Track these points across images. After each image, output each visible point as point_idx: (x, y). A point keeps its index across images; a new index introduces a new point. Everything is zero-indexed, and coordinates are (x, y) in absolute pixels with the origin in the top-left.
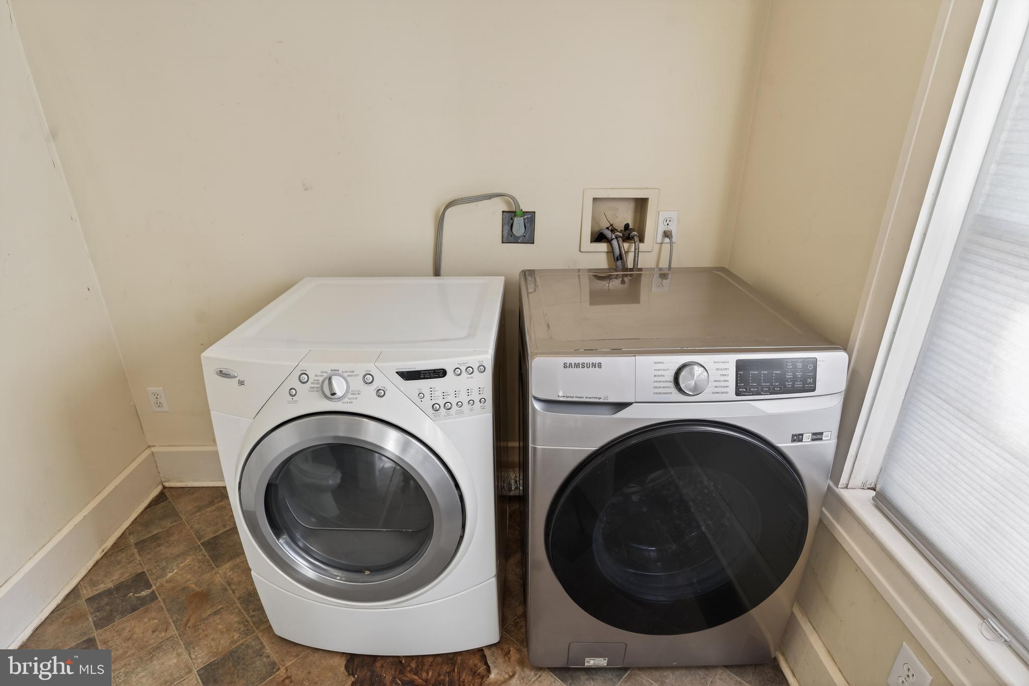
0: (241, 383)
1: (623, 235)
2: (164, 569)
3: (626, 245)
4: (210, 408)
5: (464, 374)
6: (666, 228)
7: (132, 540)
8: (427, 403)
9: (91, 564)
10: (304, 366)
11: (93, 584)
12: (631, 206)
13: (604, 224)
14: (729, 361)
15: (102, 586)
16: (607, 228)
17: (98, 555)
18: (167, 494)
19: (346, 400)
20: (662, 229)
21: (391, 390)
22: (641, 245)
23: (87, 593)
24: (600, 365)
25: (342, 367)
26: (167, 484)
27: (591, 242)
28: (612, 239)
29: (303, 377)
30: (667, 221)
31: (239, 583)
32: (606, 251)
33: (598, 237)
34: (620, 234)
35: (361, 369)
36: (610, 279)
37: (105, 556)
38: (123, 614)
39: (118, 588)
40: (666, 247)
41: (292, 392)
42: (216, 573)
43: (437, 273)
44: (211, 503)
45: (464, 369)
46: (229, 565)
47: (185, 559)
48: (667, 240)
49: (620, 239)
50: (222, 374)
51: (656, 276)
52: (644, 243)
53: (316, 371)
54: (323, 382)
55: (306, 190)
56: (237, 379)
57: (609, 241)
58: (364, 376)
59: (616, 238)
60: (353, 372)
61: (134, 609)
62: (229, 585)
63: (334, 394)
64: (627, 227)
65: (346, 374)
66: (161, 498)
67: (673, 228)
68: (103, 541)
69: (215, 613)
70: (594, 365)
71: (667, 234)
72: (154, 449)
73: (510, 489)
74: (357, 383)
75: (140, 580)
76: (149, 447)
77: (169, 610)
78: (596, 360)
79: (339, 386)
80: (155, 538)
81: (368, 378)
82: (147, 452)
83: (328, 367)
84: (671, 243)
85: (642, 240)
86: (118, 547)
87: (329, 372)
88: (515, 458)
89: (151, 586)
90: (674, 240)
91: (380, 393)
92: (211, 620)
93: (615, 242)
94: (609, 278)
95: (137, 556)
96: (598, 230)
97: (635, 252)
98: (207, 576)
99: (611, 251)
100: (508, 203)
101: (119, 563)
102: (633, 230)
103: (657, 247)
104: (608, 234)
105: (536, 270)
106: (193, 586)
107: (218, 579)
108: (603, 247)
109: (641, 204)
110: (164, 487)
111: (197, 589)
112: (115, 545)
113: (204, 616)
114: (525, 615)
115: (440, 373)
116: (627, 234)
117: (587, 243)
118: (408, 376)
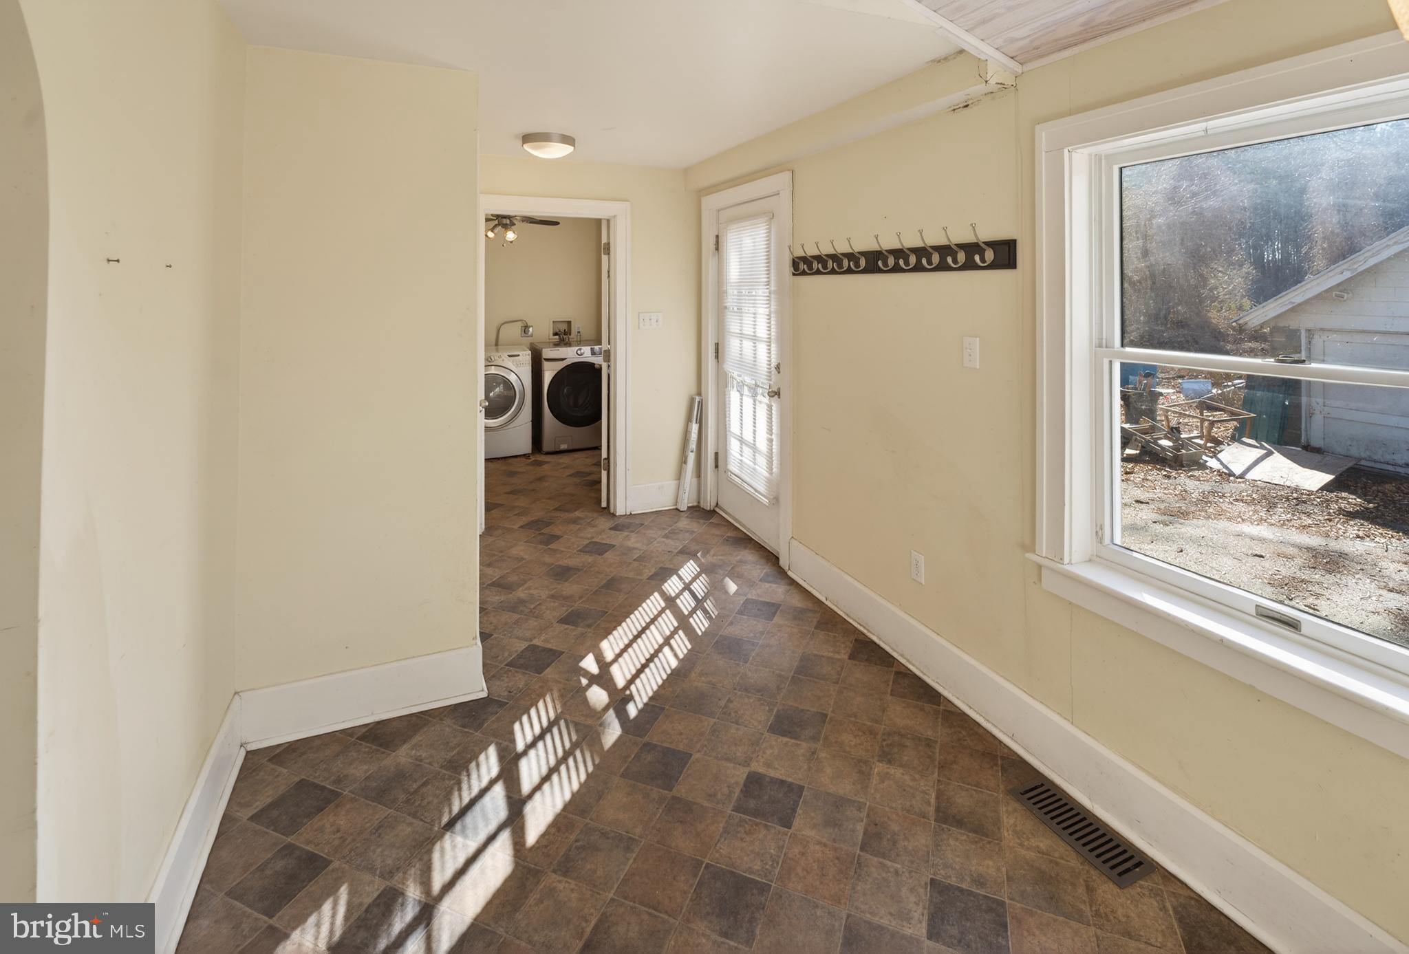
3: (565, 336)
12: (566, 324)
14: (589, 348)
16: (558, 331)
20: (577, 330)
24: (558, 350)
27: (553, 334)
30: (579, 328)
33: (555, 334)
40: (579, 336)
57: (559, 335)
59: (562, 334)
64: (565, 330)
67: (580, 330)
70: (556, 350)
71: (579, 332)
85: (570, 335)
90: (581, 334)
97: (568, 339)
99: (560, 339)
100: (523, 323)
103: (576, 336)
108: (557, 337)
109: (569, 323)
115: (518, 355)
116: (565, 333)
117: (552, 337)
118: (509, 356)
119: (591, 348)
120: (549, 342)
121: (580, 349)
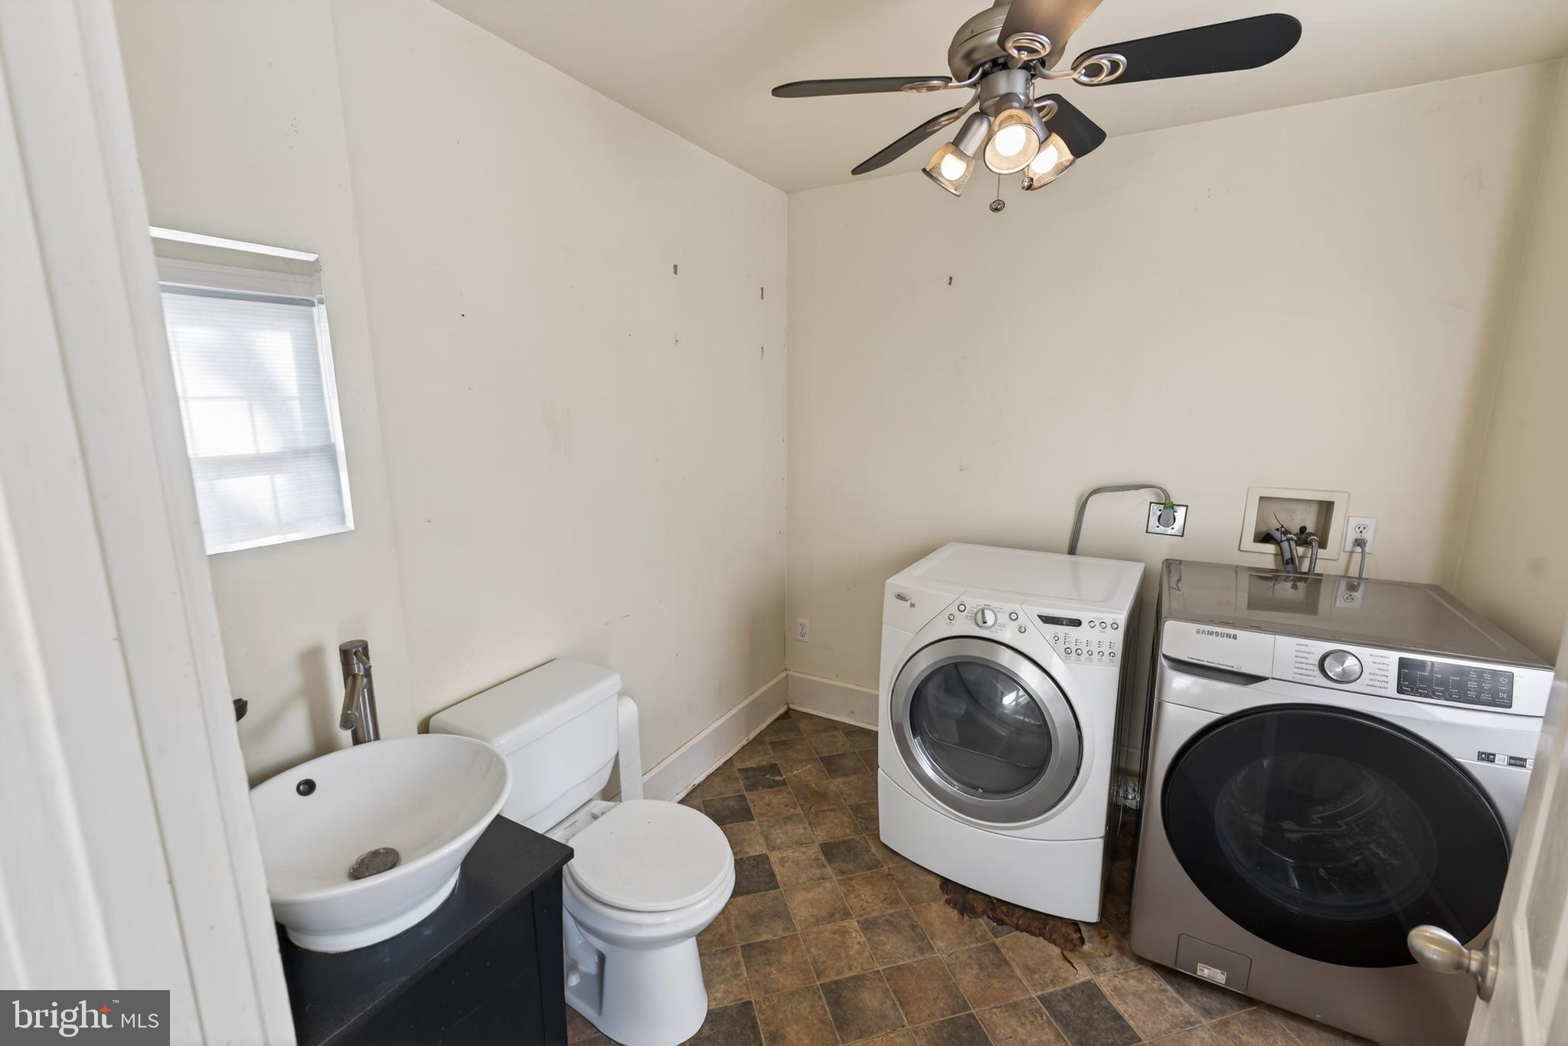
0: (912, 605)
1: (1299, 538)
2: (791, 766)
3: (1300, 550)
4: (884, 621)
5: (1098, 627)
6: (1358, 536)
7: (767, 739)
8: (1061, 646)
9: (740, 746)
10: (964, 599)
11: (743, 760)
12: (1314, 509)
13: (1274, 524)
14: (1391, 659)
15: (747, 764)
16: (1278, 530)
17: (745, 742)
18: (790, 712)
19: (993, 629)
20: (1352, 536)
21: (1031, 629)
22: (1321, 551)
23: (739, 765)
24: (1235, 637)
25: (994, 604)
26: (791, 706)
27: (1254, 541)
28: (1282, 541)
29: (962, 607)
30: (1361, 529)
31: (850, 795)
32: (1274, 552)
33: (1265, 538)
34: (1295, 538)
35: (1009, 607)
36: (1276, 581)
37: (750, 743)
38: (764, 787)
39: (760, 768)
40: (1357, 557)
41: (951, 618)
42: (831, 782)
43: (1072, 550)
44: (826, 730)
45: (1097, 623)
46: (840, 780)
47: (806, 765)
48: (1359, 549)
49: (1293, 544)
50: (900, 597)
51: (1343, 584)
52: (1326, 549)
53: (973, 603)
54: (977, 613)
55: (962, 470)
56: (909, 602)
57: (1278, 543)
58: (1011, 614)
59: (1288, 540)
60: (1001, 609)
61: (771, 787)
62: (841, 794)
63: (985, 623)
64: (1303, 529)
65: (995, 610)
66: (787, 715)
67: (1367, 536)
68: (749, 732)
69: (832, 810)
70: (1229, 636)
71: (1360, 543)
72: (790, 673)
73: (1126, 798)
74: (1003, 618)
75: (774, 769)
76: (786, 670)
77: (796, 796)
78: (1232, 632)
79: (990, 618)
80: (784, 743)
81: (1013, 617)
82: (783, 674)
83: (982, 603)
84: (1363, 553)
85: (1323, 545)
86: (757, 741)
87: (983, 606)
88: (1136, 766)
89: (782, 776)
90: (1367, 550)
91: (1022, 630)
92: (828, 814)
93: (1285, 545)
94: (1275, 579)
95: (771, 751)
96: (1266, 529)
97: (1311, 558)
98: (824, 782)
99: (1280, 554)
100: (1158, 495)
101: (759, 752)
102: (1311, 534)
103: (1344, 557)
104: (1277, 535)
105: (1184, 561)
106: (813, 785)
107: (832, 787)
108: (1270, 548)
109: (1326, 508)
110: (789, 708)
111: (817, 789)
112: (755, 739)
113: (822, 809)
114: (1128, 914)
115: (1077, 623)
116: (1303, 537)
117: (1248, 542)
118: (1047, 620)
119: (1403, 663)
120: (1237, 569)
121: (1341, 655)
